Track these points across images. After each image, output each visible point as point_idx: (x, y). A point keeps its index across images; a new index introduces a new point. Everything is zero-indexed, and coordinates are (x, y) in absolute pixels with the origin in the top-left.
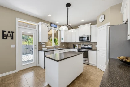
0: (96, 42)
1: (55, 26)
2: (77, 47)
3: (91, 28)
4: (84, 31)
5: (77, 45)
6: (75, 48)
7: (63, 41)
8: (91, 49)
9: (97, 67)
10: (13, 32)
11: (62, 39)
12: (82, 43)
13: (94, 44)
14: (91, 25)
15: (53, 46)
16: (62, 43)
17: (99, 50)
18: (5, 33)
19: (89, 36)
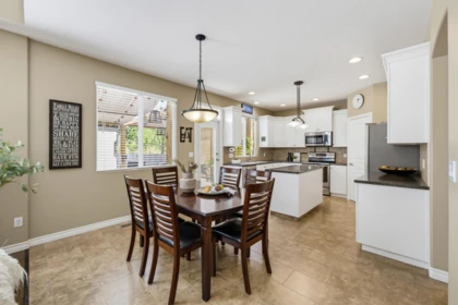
0: (346, 148)
1: (249, 110)
2: (298, 159)
3: (333, 115)
4: (317, 121)
5: (297, 154)
6: (292, 161)
7: (265, 144)
8: (334, 163)
9: (348, 198)
10: (191, 129)
11: (263, 139)
12: (309, 150)
13: (339, 152)
14: (335, 109)
15: (244, 155)
16: (262, 150)
17: (351, 164)
18: (183, 131)
19: (329, 134)
